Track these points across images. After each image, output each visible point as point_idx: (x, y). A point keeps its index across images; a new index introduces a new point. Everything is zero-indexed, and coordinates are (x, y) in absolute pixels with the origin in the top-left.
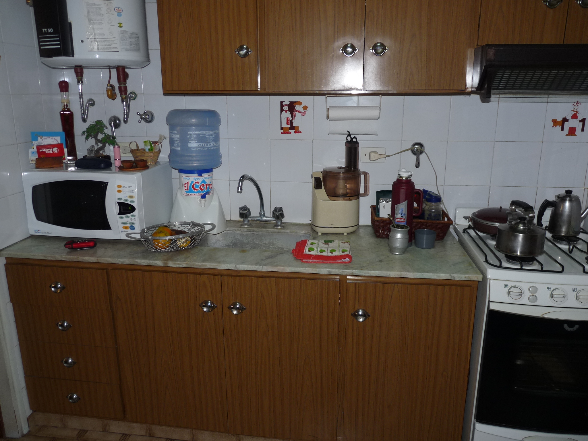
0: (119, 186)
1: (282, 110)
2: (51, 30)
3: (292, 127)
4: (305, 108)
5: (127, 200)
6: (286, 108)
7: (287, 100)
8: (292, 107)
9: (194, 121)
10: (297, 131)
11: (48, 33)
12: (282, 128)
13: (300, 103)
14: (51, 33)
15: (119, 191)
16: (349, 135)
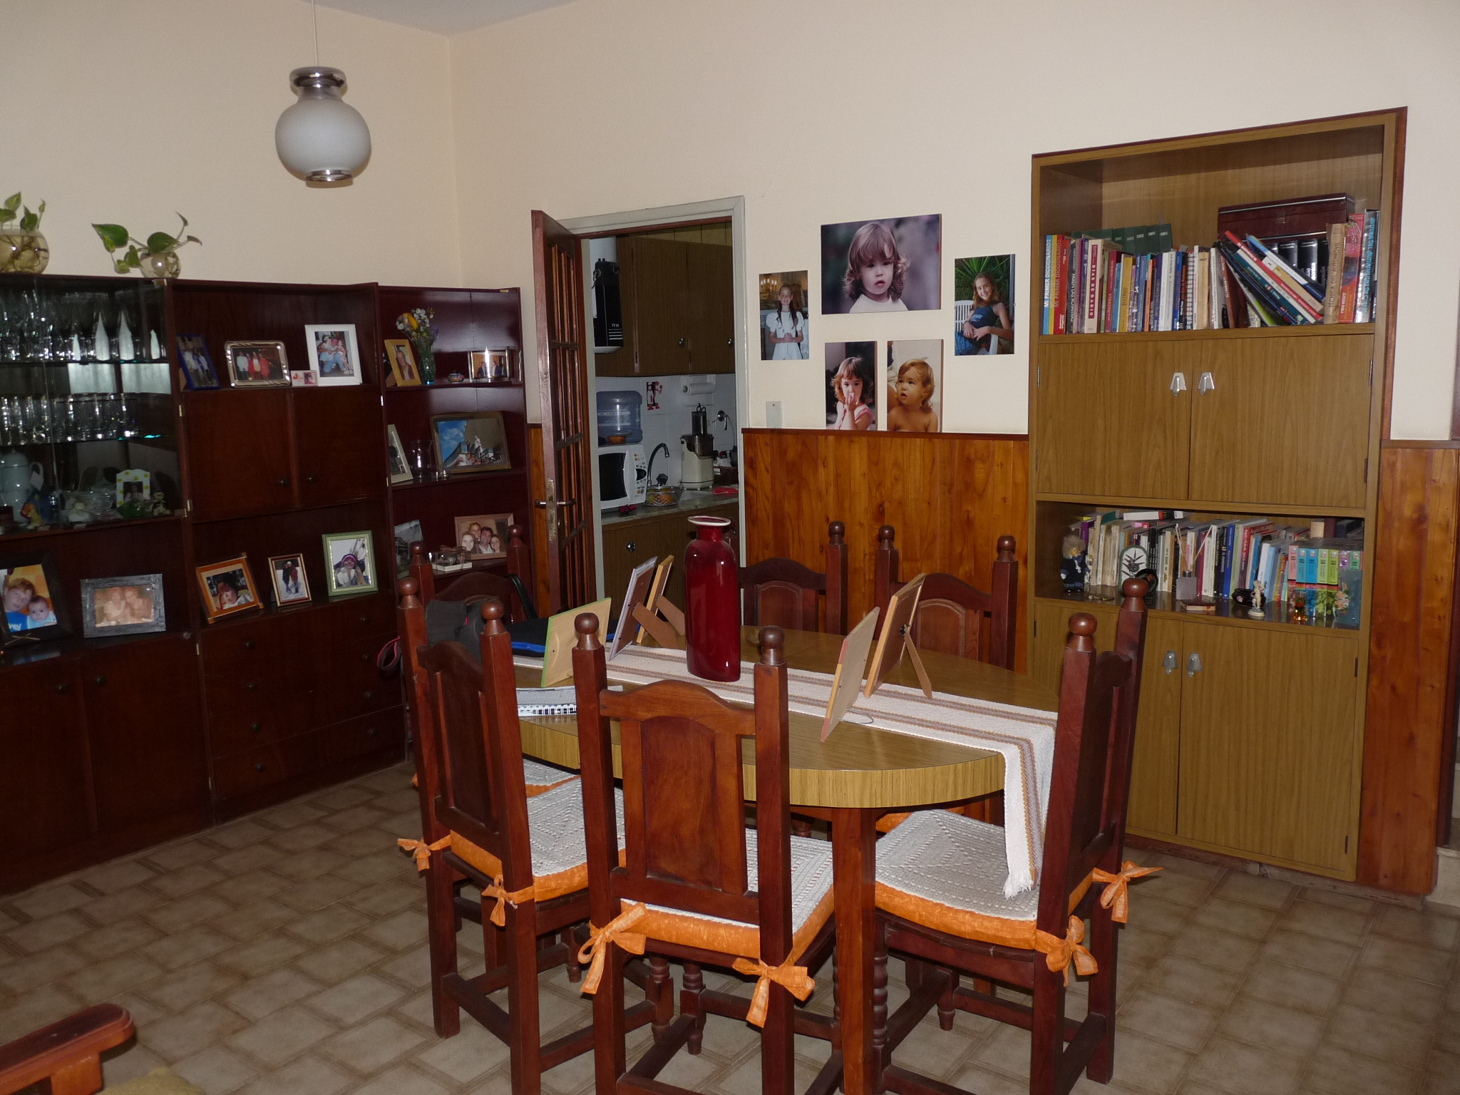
0: (635, 455)
1: (648, 390)
2: (618, 325)
3: (654, 404)
4: (661, 387)
5: (641, 467)
6: (650, 388)
7: (651, 380)
8: (654, 385)
9: (618, 400)
10: (657, 408)
11: (615, 328)
12: (648, 405)
13: (657, 383)
14: (617, 328)
15: (636, 459)
16: (700, 406)
